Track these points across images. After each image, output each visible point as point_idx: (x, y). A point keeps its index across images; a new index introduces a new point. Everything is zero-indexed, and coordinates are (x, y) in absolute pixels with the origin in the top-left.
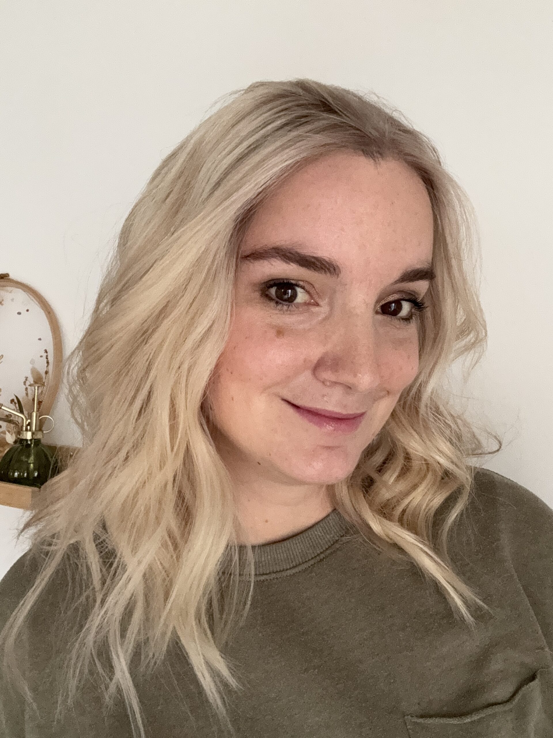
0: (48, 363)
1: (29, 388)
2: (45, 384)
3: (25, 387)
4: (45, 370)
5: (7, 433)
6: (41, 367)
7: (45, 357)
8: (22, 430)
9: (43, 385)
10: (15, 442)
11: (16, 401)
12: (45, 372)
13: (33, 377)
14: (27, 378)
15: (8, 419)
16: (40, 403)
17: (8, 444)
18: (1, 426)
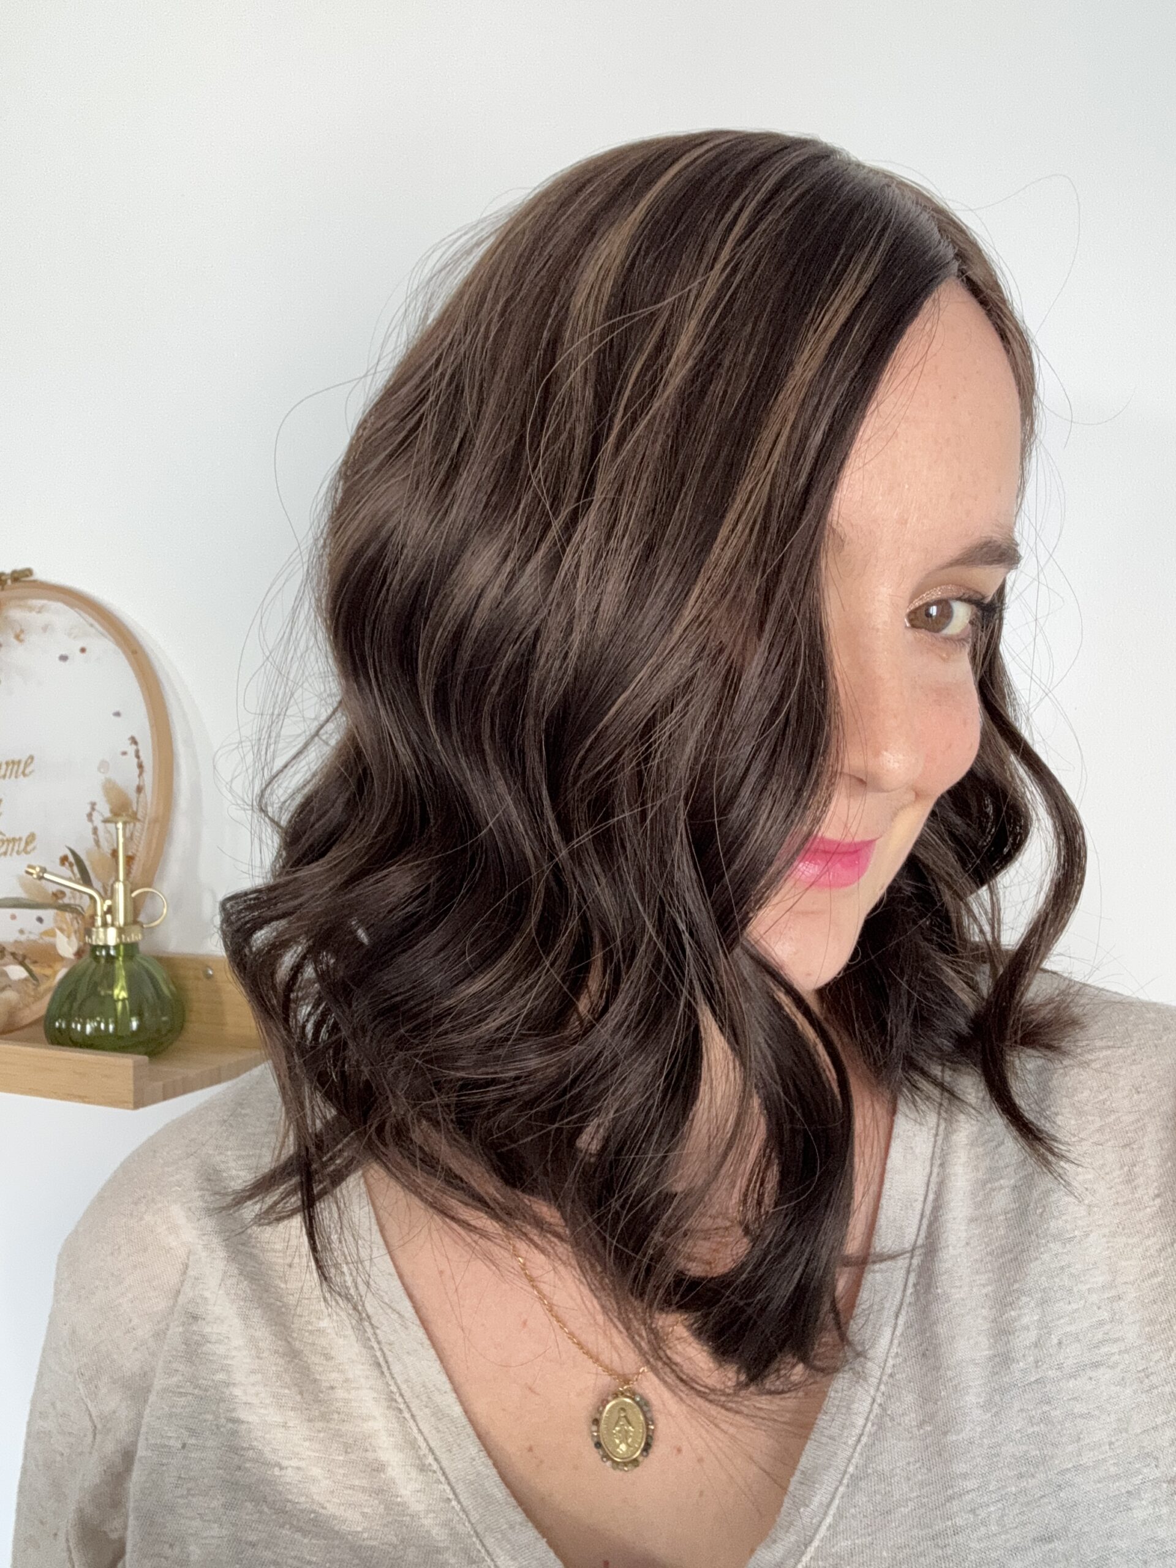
0: (140, 766)
1: (101, 827)
3: (90, 826)
4: (137, 783)
5: (58, 932)
6: (126, 776)
7: (132, 754)
8: (93, 924)
9: (134, 817)
10: (79, 954)
11: (71, 859)
12: (135, 787)
13: (109, 801)
14: (93, 805)
15: (57, 901)
16: (129, 860)
17: (62, 959)
18: (40, 920)
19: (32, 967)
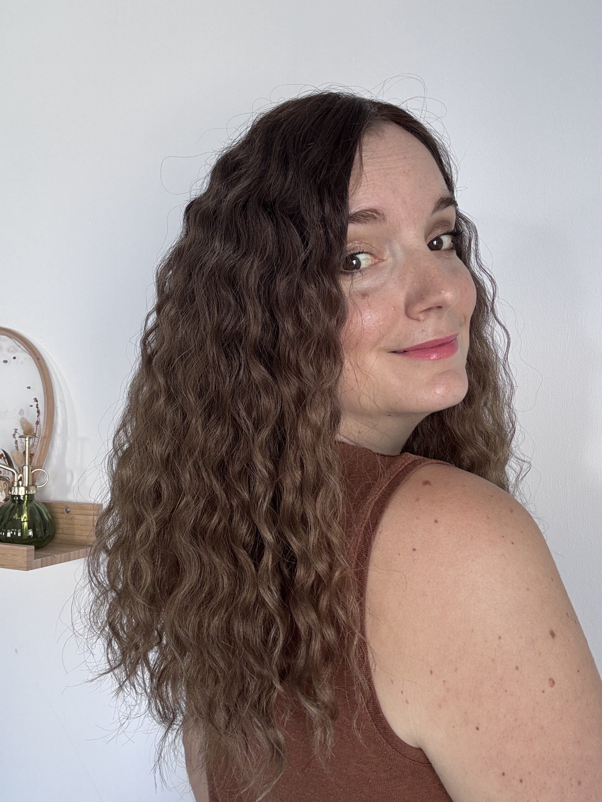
0: (38, 412)
1: (19, 440)
2: (37, 435)
3: (14, 440)
4: (36, 419)
6: (32, 418)
7: (35, 406)
8: (13, 486)
9: (34, 435)
10: (6, 500)
11: (4, 456)
12: (36, 422)
13: (23, 428)
14: (16, 430)
16: (31, 456)
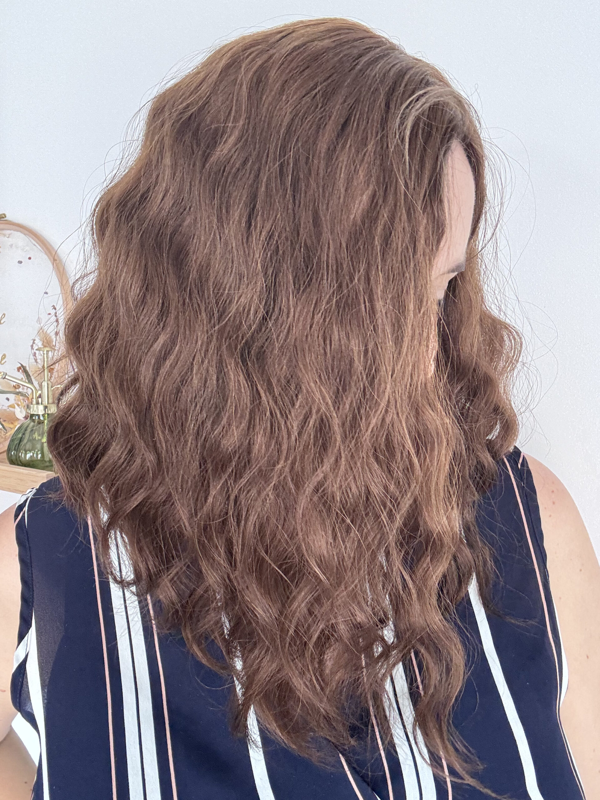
0: (57, 321)
1: (37, 352)
2: (56, 348)
3: (33, 352)
4: (55, 329)
5: (16, 406)
7: (53, 315)
12: (54, 333)
15: (16, 390)
16: (51, 370)
17: (18, 419)
18: (8, 399)
19: (3, 423)
